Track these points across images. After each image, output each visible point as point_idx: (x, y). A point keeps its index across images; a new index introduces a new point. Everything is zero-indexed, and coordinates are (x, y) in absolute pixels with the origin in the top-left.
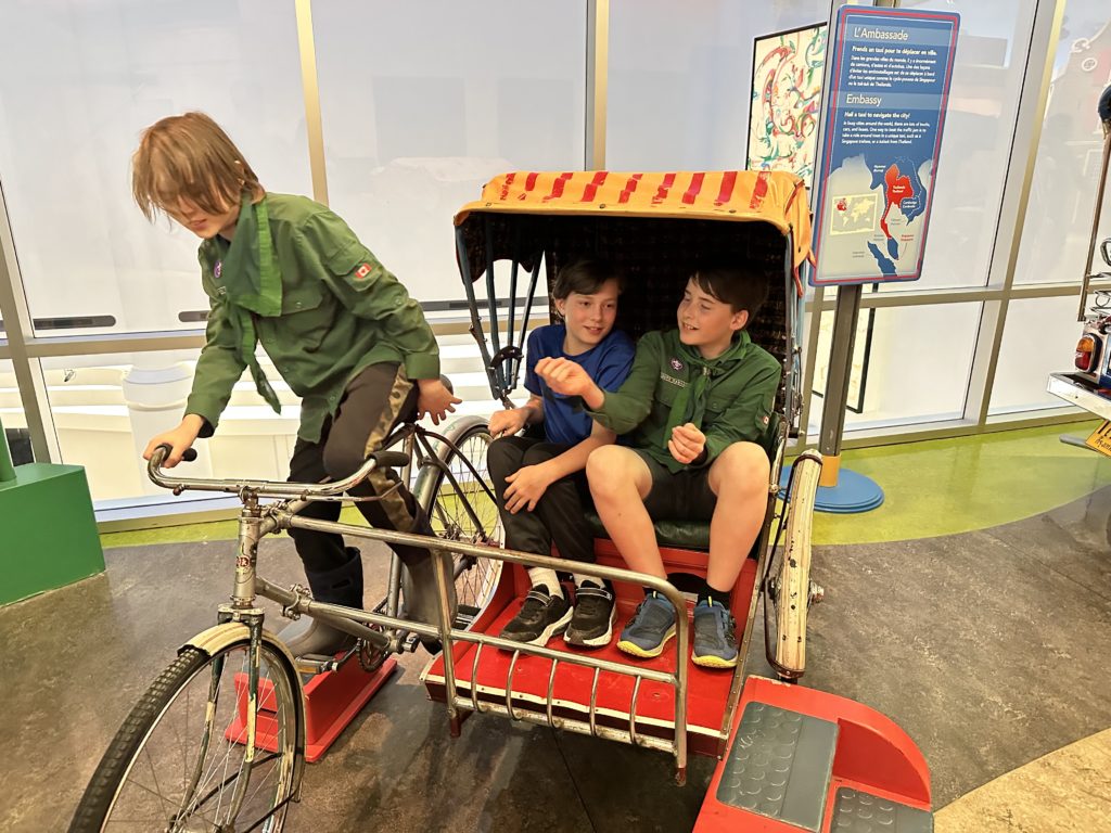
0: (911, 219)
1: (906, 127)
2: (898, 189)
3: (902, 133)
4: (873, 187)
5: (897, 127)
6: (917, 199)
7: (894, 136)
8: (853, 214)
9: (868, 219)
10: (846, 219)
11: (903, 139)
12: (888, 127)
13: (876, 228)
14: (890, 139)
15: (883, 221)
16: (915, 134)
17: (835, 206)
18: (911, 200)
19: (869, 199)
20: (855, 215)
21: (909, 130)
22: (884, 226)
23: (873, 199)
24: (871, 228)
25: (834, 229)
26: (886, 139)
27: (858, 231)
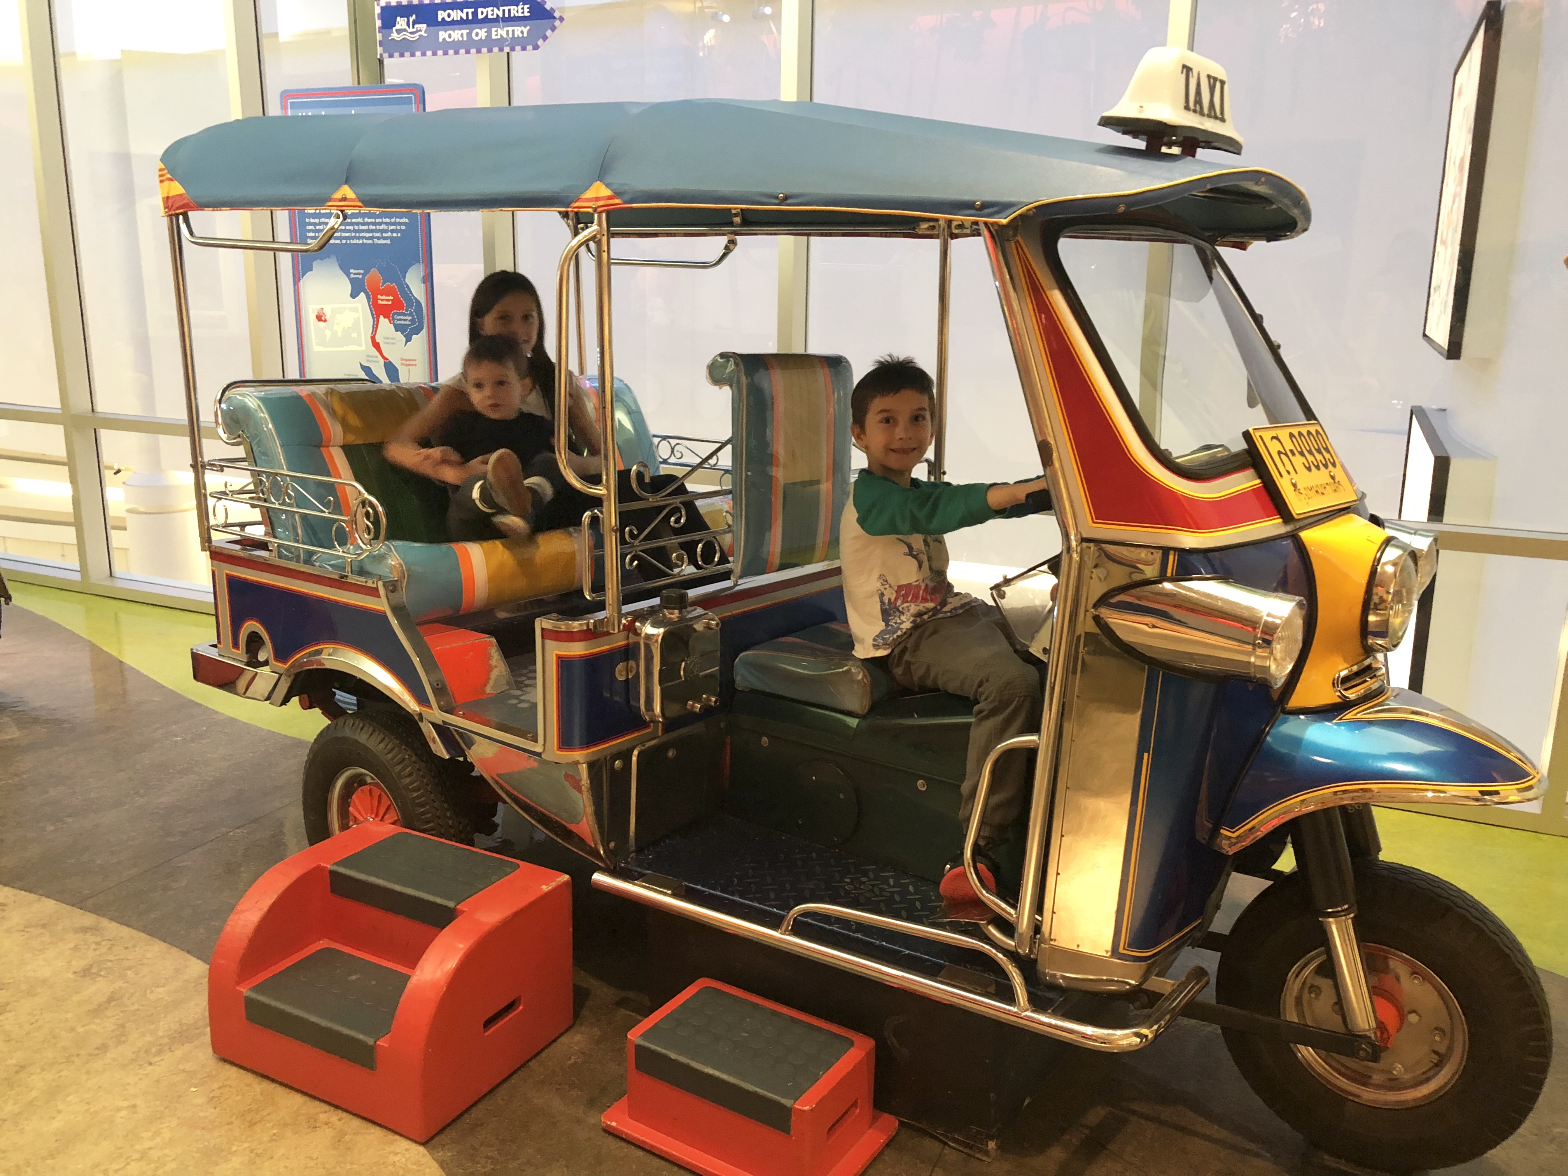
0: (408, 339)
1: (380, 224)
2: (385, 300)
3: (376, 231)
4: (354, 295)
5: (368, 224)
6: (411, 314)
7: (367, 235)
8: (336, 328)
9: (355, 335)
10: (328, 333)
11: (378, 238)
12: (358, 224)
13: (365, 345)
14: (363, 238)
15: (373, 338)
16: (392, 231)
17: (312, 317)
18: (405, 315)
19: (351, 309)
20: (339, 329)
21: (383, 227)
22: (376, 345)
23: (356, 310)
24: (361, 346)
25: (317, 344)
26: (359, 238)
27: (346, 348)
